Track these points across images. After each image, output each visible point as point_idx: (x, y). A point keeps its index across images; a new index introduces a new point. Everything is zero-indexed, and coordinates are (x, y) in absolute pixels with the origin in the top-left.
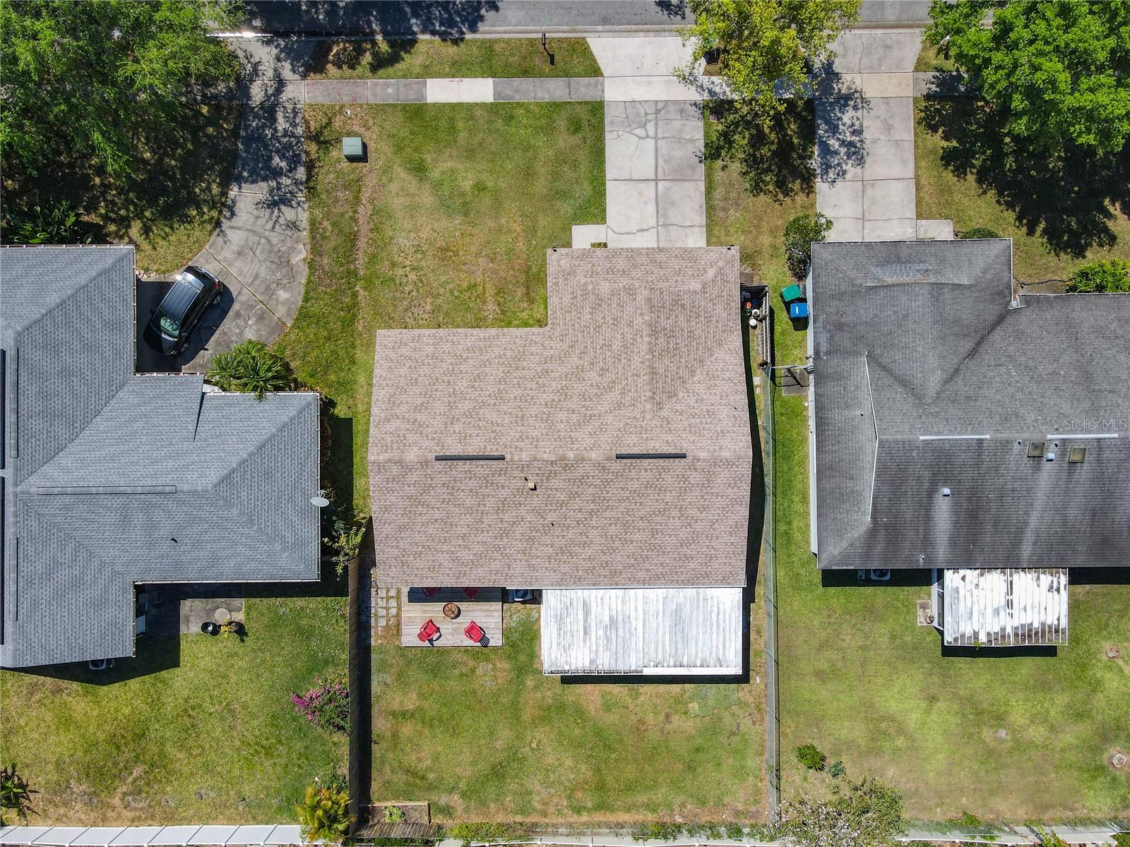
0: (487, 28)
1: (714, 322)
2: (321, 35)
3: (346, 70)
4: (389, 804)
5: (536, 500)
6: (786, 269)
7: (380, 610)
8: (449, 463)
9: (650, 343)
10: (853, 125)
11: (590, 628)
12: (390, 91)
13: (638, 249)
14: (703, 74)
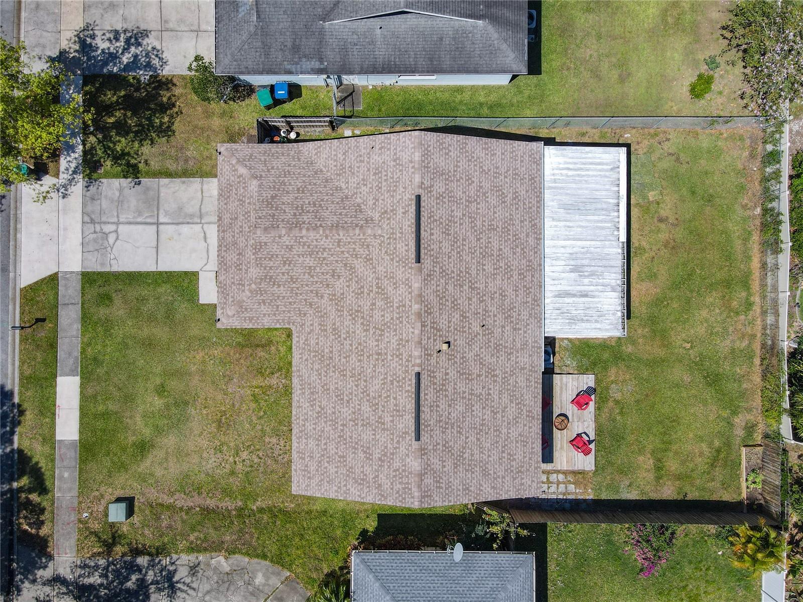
0: (9, 381)
1: (290, 168)
2: (12, 540)
3: (46, 516)
4: (744, 485)
5: (460, 342)
6: (243, 103)
7: (560, 490)
8: (422, 427)
9: (308, 229)
10: (109, 40)
11: (581, 292)
12: (66, 475)
13: (219, 240)
14: (58, 178)
